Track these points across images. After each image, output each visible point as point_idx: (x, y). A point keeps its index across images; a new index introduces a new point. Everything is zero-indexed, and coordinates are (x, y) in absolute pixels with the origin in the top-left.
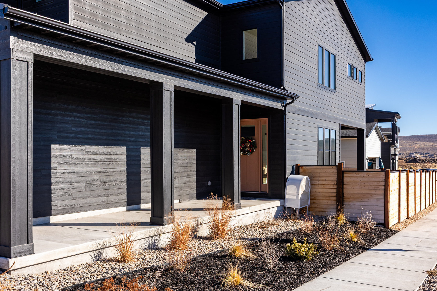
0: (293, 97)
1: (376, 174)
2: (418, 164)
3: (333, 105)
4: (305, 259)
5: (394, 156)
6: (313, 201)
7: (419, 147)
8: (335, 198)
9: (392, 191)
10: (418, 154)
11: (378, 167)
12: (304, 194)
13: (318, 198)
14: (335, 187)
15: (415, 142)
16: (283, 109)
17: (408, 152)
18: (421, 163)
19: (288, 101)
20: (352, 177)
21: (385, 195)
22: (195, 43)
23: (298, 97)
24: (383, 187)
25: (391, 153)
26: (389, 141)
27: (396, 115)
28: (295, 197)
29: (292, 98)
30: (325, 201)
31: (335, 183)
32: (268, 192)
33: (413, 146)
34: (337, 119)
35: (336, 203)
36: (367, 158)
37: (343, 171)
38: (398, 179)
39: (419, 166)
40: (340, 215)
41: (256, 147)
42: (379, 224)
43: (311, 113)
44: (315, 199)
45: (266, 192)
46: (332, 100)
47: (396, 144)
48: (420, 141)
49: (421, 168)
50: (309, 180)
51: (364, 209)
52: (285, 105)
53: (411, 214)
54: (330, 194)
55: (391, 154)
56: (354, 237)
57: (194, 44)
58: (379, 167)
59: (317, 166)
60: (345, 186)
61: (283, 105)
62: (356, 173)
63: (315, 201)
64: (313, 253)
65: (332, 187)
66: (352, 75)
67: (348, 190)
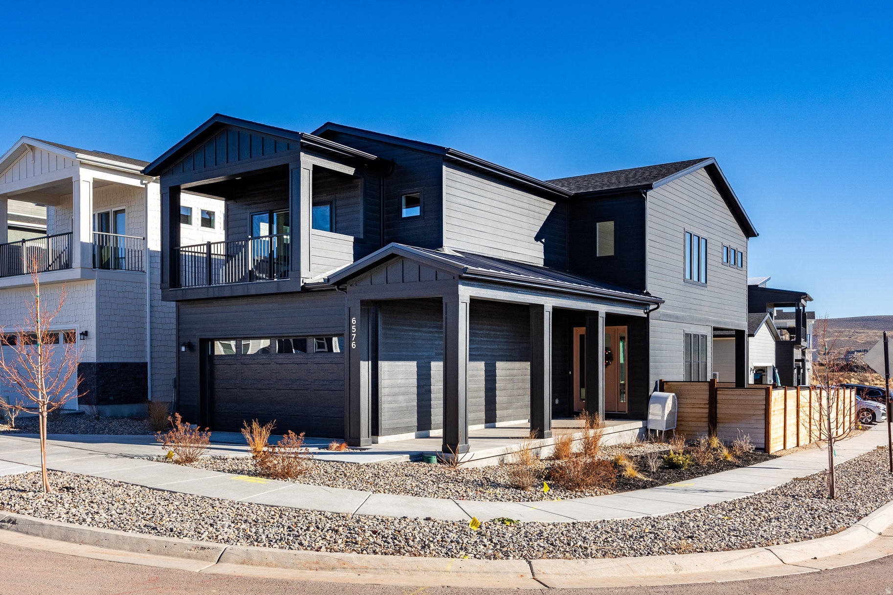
0: (658, 302)
1: (755, 392)
2: (854, 374)
3: (703, 303)
4: (682, 467)
5: (801, 363)
6: (680, 423)
7: (865, 339)
8: (707, 420)
9: (774, 411)
10: (862, 353)
11: (770, 381)
12: (670, 414)
13: (686, 419)
14: (707, 406)
15: (858, 331)
16: (646, 316)
17: (844, 350)
18: (859, 371)
19: (652, 307)
20: (727, 394)
21: (765, 416)
22: (543, 240)
23: (663, 302)
24: (764, 407)
25: (795, 358)
26: (791, 338)
27: (804, 297)
28: (660, 418)
29: (657, 304)
30: (695, 423)
31: (707, 402)
32: (627, 412)
33: (852, 338)
34: (708, 320)
35: (707, 425)
36: (753, 368)
37: (717, 388)
38: (783, 398)
39: (855, 379)
40: (713, 437)
41: (612, 360)
42: (757, 449)
43: (677, 317)
44: (683, 421)
45: (625, 412)
46: (702, 298)
47: (803, 343)
48: (868, 328)
49: (859, 382)
50: (676, 398)
51: (741, 432)
52: (648, 311)
53: (804, 441)
54: (700, 414)
55: (795, 360)
56: (728, 456)
57: (542, 242)
58: (773, 381)
59: (684, 382)
60: (718, 405)
61: (645, 311)
62: (731, 390)
63: (683, 423)
64: (689, 463)
65: (703, 406)
66: (729, 260)
67: (722, 410)
